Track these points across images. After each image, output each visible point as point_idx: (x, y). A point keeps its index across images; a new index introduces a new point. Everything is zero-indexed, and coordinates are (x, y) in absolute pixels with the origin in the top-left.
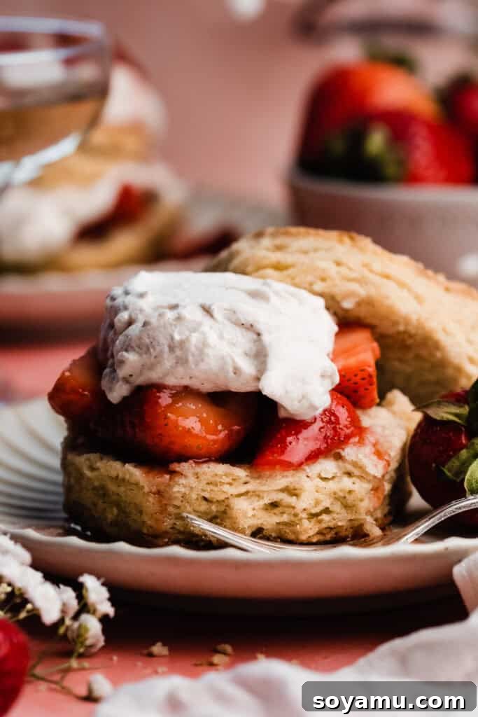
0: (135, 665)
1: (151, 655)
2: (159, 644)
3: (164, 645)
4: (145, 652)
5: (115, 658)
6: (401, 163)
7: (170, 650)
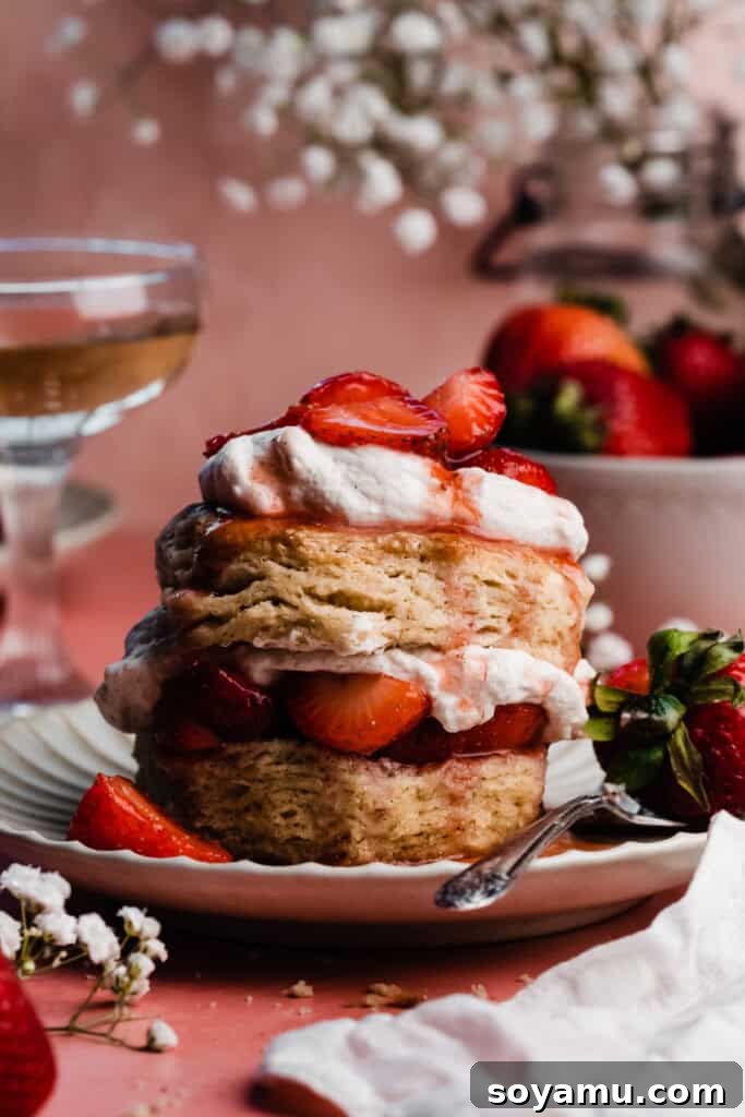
0: (273, 1007)
1: (293, 996)
2: (302, 983)
3: (308, 984)
4: (285, 992)
5: (250, 998)
6: (600, 426)
7: (314, 990)
